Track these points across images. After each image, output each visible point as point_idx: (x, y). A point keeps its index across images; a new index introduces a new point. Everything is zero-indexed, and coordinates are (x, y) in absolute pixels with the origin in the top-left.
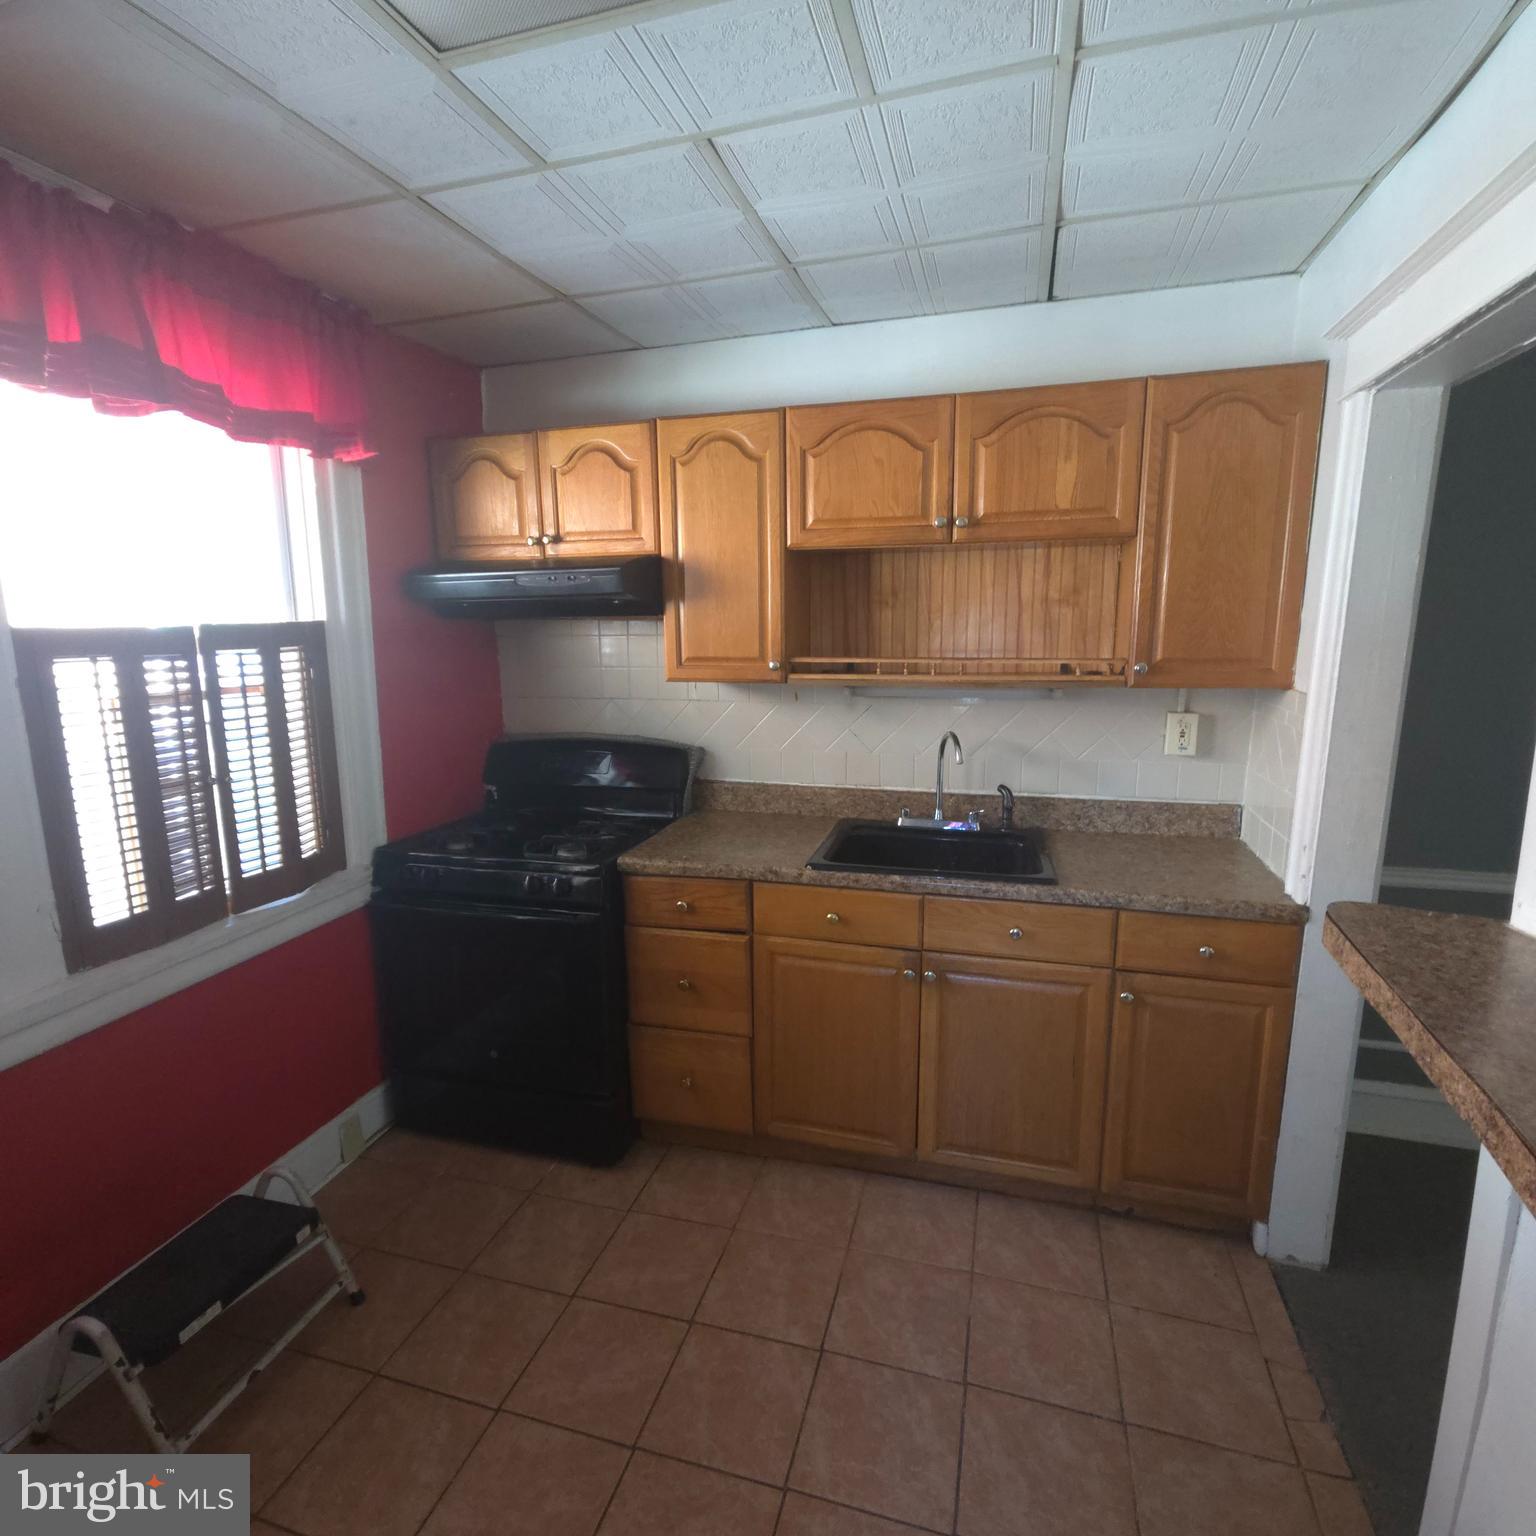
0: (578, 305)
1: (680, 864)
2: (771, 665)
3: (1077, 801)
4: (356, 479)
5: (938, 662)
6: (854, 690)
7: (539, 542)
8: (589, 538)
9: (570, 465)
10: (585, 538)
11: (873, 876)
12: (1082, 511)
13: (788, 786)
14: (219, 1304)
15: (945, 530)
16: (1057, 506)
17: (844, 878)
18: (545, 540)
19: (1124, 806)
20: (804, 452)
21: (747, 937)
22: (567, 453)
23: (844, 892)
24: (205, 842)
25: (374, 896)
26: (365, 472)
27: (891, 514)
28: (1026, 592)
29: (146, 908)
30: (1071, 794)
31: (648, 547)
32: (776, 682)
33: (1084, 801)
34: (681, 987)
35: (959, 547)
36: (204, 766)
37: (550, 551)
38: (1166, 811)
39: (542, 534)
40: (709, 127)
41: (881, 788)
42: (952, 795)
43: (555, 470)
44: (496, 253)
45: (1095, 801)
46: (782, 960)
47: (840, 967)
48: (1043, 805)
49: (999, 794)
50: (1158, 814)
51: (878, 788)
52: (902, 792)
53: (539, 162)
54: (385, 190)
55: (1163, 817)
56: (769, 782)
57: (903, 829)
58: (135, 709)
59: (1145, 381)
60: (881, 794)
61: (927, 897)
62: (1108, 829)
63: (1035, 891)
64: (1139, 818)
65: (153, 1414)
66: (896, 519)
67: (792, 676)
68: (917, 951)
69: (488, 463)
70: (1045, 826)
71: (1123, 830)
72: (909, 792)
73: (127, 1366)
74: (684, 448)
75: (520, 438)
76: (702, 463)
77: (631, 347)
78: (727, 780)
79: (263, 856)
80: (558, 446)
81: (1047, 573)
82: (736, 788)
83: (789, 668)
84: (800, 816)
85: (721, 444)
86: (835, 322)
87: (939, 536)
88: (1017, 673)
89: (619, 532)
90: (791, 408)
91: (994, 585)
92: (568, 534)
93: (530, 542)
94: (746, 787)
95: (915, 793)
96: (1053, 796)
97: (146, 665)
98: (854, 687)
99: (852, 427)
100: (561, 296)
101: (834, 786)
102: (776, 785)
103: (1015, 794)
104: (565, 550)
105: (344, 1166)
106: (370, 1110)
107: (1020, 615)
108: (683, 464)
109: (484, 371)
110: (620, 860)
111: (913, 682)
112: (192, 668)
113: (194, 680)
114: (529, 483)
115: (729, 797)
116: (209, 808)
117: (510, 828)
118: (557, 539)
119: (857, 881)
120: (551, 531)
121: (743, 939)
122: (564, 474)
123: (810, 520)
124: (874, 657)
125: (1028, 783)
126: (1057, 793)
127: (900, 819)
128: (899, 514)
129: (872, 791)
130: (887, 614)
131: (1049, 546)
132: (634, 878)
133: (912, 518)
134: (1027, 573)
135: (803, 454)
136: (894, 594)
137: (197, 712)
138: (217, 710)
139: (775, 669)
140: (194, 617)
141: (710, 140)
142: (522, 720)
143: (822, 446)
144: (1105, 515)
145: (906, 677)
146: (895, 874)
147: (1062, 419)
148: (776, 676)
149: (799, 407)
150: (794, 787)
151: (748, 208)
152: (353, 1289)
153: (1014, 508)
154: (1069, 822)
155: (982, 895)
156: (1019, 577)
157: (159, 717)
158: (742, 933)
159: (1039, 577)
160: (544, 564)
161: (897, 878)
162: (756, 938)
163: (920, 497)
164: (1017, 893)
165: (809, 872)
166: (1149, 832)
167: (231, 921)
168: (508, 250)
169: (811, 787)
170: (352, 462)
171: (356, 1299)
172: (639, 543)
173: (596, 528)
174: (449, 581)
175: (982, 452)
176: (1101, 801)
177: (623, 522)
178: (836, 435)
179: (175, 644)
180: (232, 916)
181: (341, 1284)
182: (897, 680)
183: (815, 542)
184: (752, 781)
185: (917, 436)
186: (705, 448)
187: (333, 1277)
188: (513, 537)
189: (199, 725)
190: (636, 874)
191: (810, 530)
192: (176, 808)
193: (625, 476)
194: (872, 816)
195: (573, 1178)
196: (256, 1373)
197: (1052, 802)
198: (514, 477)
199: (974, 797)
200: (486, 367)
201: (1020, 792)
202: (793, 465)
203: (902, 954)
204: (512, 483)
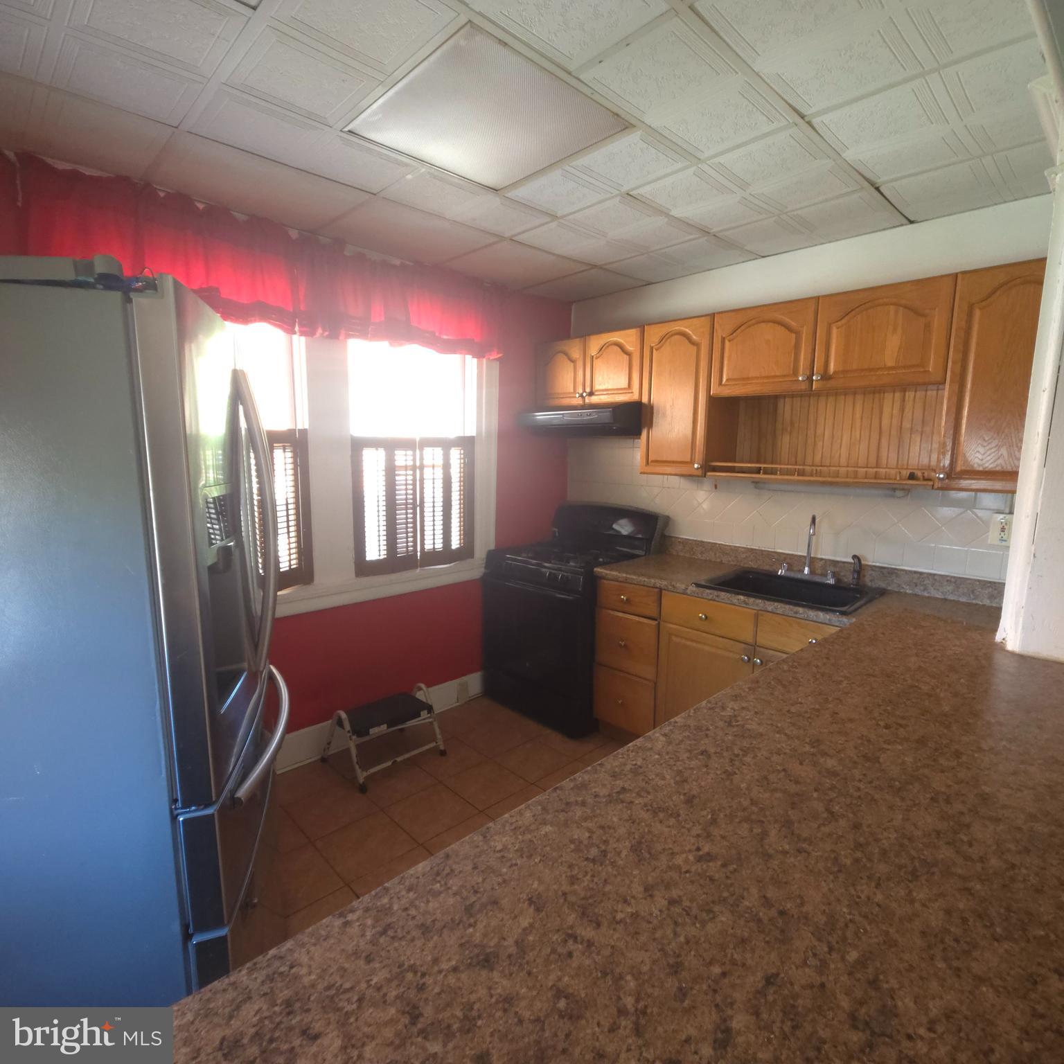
0: (605, 269)
1: (624, 575)
2: (696, 466)
3: (915, 572)
4: (496, 365)
5: (819, 468)
6: (757, 484)
7: (581, 396)
8: (607, 392)
9: (600, 353)
10: (605, 393)
11: (728, 594)
12: (904, 367)
13: (716, 544)
14: (386, 725)
15: (807, 382)
16: (885, 365)
17: (711, 594)
18: (584, 394)
19: (953, 580)
20: (724, 338)
21: (657, 622)
22: (599, 347)
23: (711, 602)
24: (412, 532)
25: (485, 574)
26: (500, 363)
27: (773, 374)
28: (885, 422)
29: (386, 556)
30: (912, 567)
31: (635, 397)
32: (698, 476)
33: (921, 573)
34: (620, 645)
35: (818, 394)
36: (414, 499)
37: (587, 401)
38: (989, 587)
39: (584, 391)
40: (625, 189)
41: (775, 550)
42: (822, 559)
43: (593, 356)
44: (554, 254)
45: (930, 574)
46: (674, 638)
47: (707, 648)
48: (889, 573)
49: (852, 561)
50: (982, 588)
51: (773, 550)
52: (788, 554)
53: (554, 217)
54: (495, 239)
55: (987, 592)
56: (705, 540)
57: (781, 577)
58: (391, 472)
59: (955, 276)
60: (774, 554)
61: (760, 612)
62: (939, 595)
63: (828, 617)
64: (966, 591)
65: (356, 756)
66: (776, 376)
67: (709, 474)
68: (751, 645)
69: (562, 355)
70: (889, 588)
71: (951, 597)
72: (792, 555)
73: (351, 734)
74: (657, 341)
75: (578, 340)
76: (667, 348)
77: (644, 284)
78: (681, 537)
79: (434, 544)
80: (595, 343)
81: (902, 410)
82: (685, 542)
83: (707, 468)
84: (721, 563)
85: (677, 337)
86: (763, 255)
87: (803, 386)
88: (875, 478)
89: (621, 389)
90: (717, 313)
91: (862, 419)
92: (597, 391)
93: (577, 395)
94: (690, 542)
95: (796, 556)
96: (898, 567)
97: (396, 452)
98: (757, 483)
99: (753, 321)
100: (594, 266)
101: (745, 546)
102: (709, 543)
103: (863, 562)
104: (595, 399)
105: (458, 704)
106: (474, 682)
107: (880, 439)
108: (657, 350)
109: (574, 304)
110: (595, 569)
111: (782, 479)
112: (414, 455)
113: (414, 460)
114: (580, 364)
115: (680, 547)
116: (414, 518)
117: (556, 550)
118: (591, 394)
119: (718, 596)
120: (588, 390)
121: (654, 623)
122: (596, 358)
123: (724, 380)
124: (776, 464)
125: (877, 556)
126: (902, 565)
127: (780, 571)
128: (778, 374)
129: (769, 551)
130: (786, 439)
131: (904, 391)
132: (603, 581)
133: (788, 376)
134: (887, 410)
135: (723, 339)
136: (792, 423)
137: (414, 475)
138: (422, 474)
139: (698, 468)
140: (417, 434)
141: (628, 194)
142: (577, 494)
143: (734, 334)
144: (922, 370)
145: (796, 478)
146: (741, 595)
147: (891, 307)
148: (699, 473)
149: (722, 312)
150: (719, 544)
151: (667, 215)
152: (442, 748)
153: (855, 367)
154: (908, 587)
155: (794, 615)
156: (881, 413)
157: (399, 475)
158: (656, 620)
159: (896, 411)
160: (583, 407)
161: (742, 597)
162: (662, 623)
163: (792, 364)
164: (816, 616)
165: (692, 588)
166: (974, 602)
167: (418, 570)
168: (558, 252)
169: (730, 546)
170: (494, 359)
171: (443, 753)
172: (631, 395)
173: (610, 387)
174: (541, 416)
175: (835, 331)
176: (934, 575)
177: (623, 383)
178: (743, 328)
179: (408, 445)
180: (419, 568)
181: (436, 743)
182: (771, 479)
183: (726, 392)
184: (695, 539)
185: (793, 324)
186: (669, 340)
187: (434, 739)
188: (570, 393)
189: (414, 480)
190: (604, 578)
191: (724, 385)
192: (401, 516)
193: (626, 357)
194: (767, 568)
195: (556, 740)
196: (396, 761)
197: (896, 571)
198: (573, 361)
199: (838, 562)
200: (575, 302)
201: (873, 562)
202: (717, 345)
203: (743, 645)
204: (572, 364)
